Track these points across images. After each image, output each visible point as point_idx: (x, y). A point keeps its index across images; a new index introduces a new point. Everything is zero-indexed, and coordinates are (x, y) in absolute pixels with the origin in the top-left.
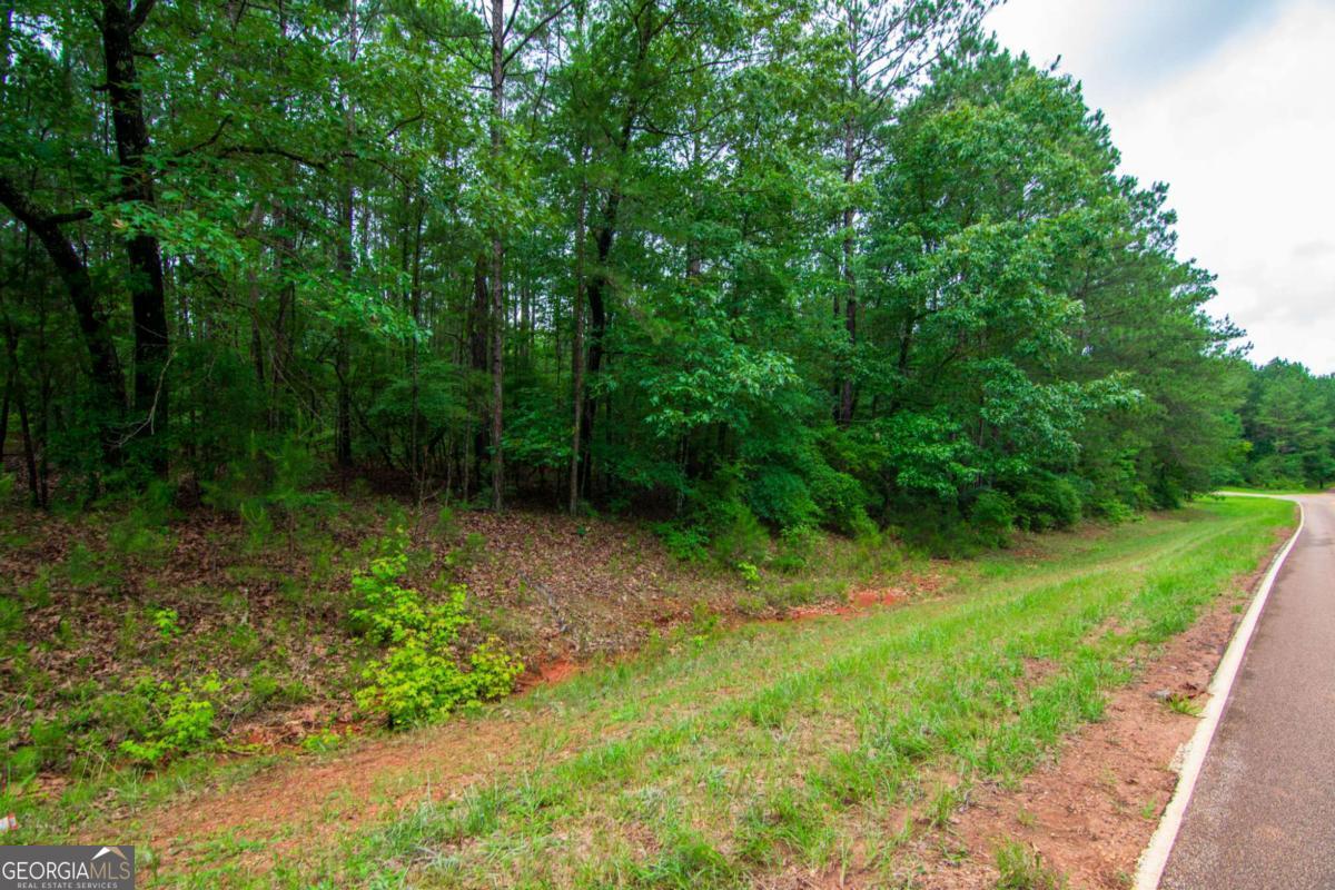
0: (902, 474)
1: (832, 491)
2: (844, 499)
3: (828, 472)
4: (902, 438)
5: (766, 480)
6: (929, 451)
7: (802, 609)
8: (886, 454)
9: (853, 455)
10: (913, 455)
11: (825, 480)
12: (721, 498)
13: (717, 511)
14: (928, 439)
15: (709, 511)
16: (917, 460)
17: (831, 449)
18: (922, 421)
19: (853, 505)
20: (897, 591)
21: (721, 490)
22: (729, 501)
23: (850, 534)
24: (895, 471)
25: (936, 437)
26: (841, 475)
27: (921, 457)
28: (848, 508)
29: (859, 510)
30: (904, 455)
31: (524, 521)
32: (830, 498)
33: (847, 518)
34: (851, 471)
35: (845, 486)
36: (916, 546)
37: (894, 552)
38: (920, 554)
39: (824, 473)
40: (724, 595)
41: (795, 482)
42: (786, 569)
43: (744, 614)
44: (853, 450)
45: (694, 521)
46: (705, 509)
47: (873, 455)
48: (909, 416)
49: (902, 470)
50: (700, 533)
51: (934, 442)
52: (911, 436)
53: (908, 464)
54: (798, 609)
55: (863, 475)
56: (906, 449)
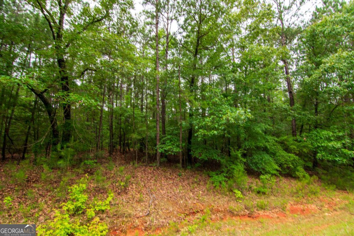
0: (319, 155)
1: (286, 161)
2: (292, 164)
3: (284, 153)
4: (317, 140)
5: (255, 157)
6: (330, 144)
7: (261, 212)
8: (310, 146)
9: (295, 147)
10: (322, 146)
11: (283, 156)
12: (233, 163)
13: (232, 168)
14: (329, 139)
15: (229, 168)
16: (325, 149)
17: (285, 145)
18: (325, 132)
19: (297, 166)
20: (313, 206)
21: (234, 160)
22: (236, 165)
23: (297, 178)
24: (315, 153)
25: (332, 138)
26: (290, 154)
27: (326, 147)
28: (295, 167)
29: (300, 168)
30: (319, 147)
31: (162, 170)
32: (285, 164)
33: (294, 171)
34: (295, 153)
35: (292, 159)
36: (329, 184)
37: (316, 187)
38: (331, 187)
39: (282, 154)
40: (226, 203)
41: (267, 157)
42: (259, 192)
43: (232, 213)
44: (295, 145)
45: (223, 172)
46: (227, 167)
47: (304, 147)
48: (319, 131)
49: (318, 153)
50: (225, 177)
51: (332, 140)
52: (321, 138)
53: (321, 150)
54: (259, 212)
55: (300, 155)
56: (319, 144)
